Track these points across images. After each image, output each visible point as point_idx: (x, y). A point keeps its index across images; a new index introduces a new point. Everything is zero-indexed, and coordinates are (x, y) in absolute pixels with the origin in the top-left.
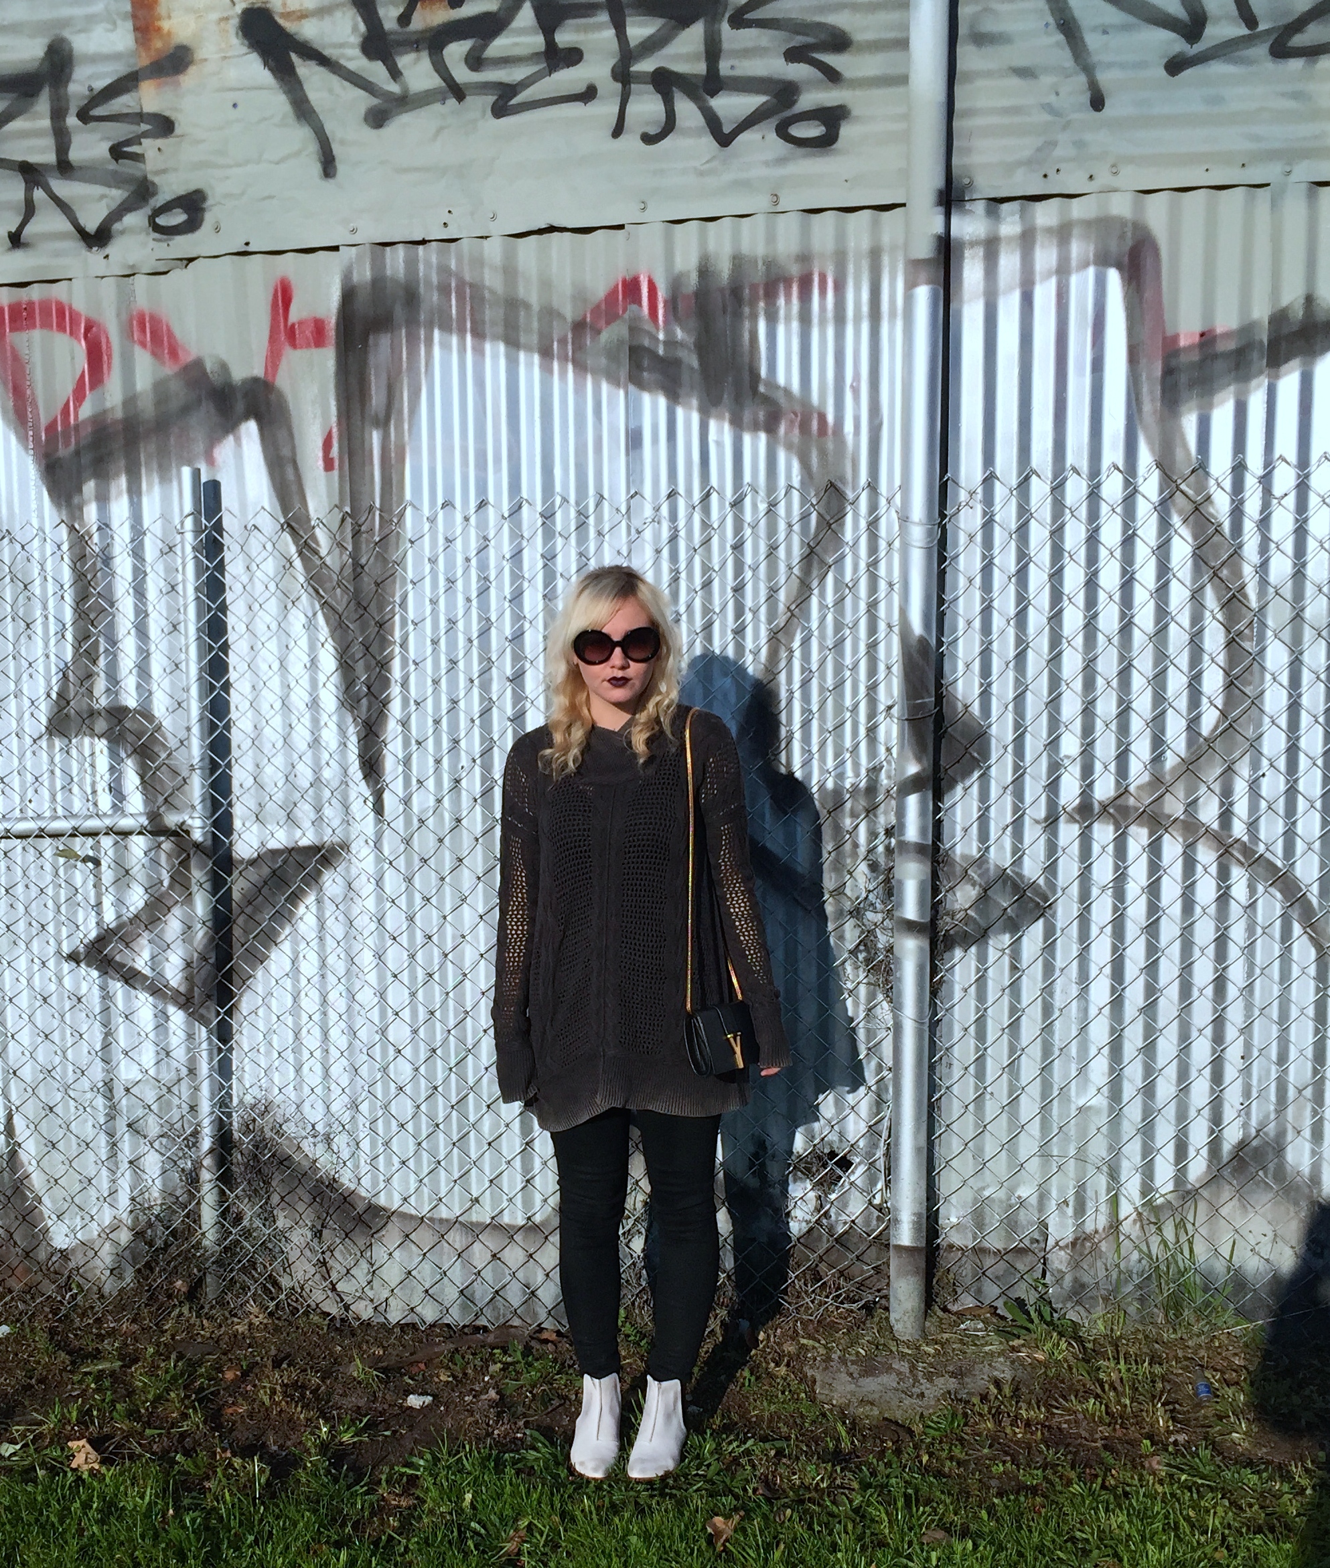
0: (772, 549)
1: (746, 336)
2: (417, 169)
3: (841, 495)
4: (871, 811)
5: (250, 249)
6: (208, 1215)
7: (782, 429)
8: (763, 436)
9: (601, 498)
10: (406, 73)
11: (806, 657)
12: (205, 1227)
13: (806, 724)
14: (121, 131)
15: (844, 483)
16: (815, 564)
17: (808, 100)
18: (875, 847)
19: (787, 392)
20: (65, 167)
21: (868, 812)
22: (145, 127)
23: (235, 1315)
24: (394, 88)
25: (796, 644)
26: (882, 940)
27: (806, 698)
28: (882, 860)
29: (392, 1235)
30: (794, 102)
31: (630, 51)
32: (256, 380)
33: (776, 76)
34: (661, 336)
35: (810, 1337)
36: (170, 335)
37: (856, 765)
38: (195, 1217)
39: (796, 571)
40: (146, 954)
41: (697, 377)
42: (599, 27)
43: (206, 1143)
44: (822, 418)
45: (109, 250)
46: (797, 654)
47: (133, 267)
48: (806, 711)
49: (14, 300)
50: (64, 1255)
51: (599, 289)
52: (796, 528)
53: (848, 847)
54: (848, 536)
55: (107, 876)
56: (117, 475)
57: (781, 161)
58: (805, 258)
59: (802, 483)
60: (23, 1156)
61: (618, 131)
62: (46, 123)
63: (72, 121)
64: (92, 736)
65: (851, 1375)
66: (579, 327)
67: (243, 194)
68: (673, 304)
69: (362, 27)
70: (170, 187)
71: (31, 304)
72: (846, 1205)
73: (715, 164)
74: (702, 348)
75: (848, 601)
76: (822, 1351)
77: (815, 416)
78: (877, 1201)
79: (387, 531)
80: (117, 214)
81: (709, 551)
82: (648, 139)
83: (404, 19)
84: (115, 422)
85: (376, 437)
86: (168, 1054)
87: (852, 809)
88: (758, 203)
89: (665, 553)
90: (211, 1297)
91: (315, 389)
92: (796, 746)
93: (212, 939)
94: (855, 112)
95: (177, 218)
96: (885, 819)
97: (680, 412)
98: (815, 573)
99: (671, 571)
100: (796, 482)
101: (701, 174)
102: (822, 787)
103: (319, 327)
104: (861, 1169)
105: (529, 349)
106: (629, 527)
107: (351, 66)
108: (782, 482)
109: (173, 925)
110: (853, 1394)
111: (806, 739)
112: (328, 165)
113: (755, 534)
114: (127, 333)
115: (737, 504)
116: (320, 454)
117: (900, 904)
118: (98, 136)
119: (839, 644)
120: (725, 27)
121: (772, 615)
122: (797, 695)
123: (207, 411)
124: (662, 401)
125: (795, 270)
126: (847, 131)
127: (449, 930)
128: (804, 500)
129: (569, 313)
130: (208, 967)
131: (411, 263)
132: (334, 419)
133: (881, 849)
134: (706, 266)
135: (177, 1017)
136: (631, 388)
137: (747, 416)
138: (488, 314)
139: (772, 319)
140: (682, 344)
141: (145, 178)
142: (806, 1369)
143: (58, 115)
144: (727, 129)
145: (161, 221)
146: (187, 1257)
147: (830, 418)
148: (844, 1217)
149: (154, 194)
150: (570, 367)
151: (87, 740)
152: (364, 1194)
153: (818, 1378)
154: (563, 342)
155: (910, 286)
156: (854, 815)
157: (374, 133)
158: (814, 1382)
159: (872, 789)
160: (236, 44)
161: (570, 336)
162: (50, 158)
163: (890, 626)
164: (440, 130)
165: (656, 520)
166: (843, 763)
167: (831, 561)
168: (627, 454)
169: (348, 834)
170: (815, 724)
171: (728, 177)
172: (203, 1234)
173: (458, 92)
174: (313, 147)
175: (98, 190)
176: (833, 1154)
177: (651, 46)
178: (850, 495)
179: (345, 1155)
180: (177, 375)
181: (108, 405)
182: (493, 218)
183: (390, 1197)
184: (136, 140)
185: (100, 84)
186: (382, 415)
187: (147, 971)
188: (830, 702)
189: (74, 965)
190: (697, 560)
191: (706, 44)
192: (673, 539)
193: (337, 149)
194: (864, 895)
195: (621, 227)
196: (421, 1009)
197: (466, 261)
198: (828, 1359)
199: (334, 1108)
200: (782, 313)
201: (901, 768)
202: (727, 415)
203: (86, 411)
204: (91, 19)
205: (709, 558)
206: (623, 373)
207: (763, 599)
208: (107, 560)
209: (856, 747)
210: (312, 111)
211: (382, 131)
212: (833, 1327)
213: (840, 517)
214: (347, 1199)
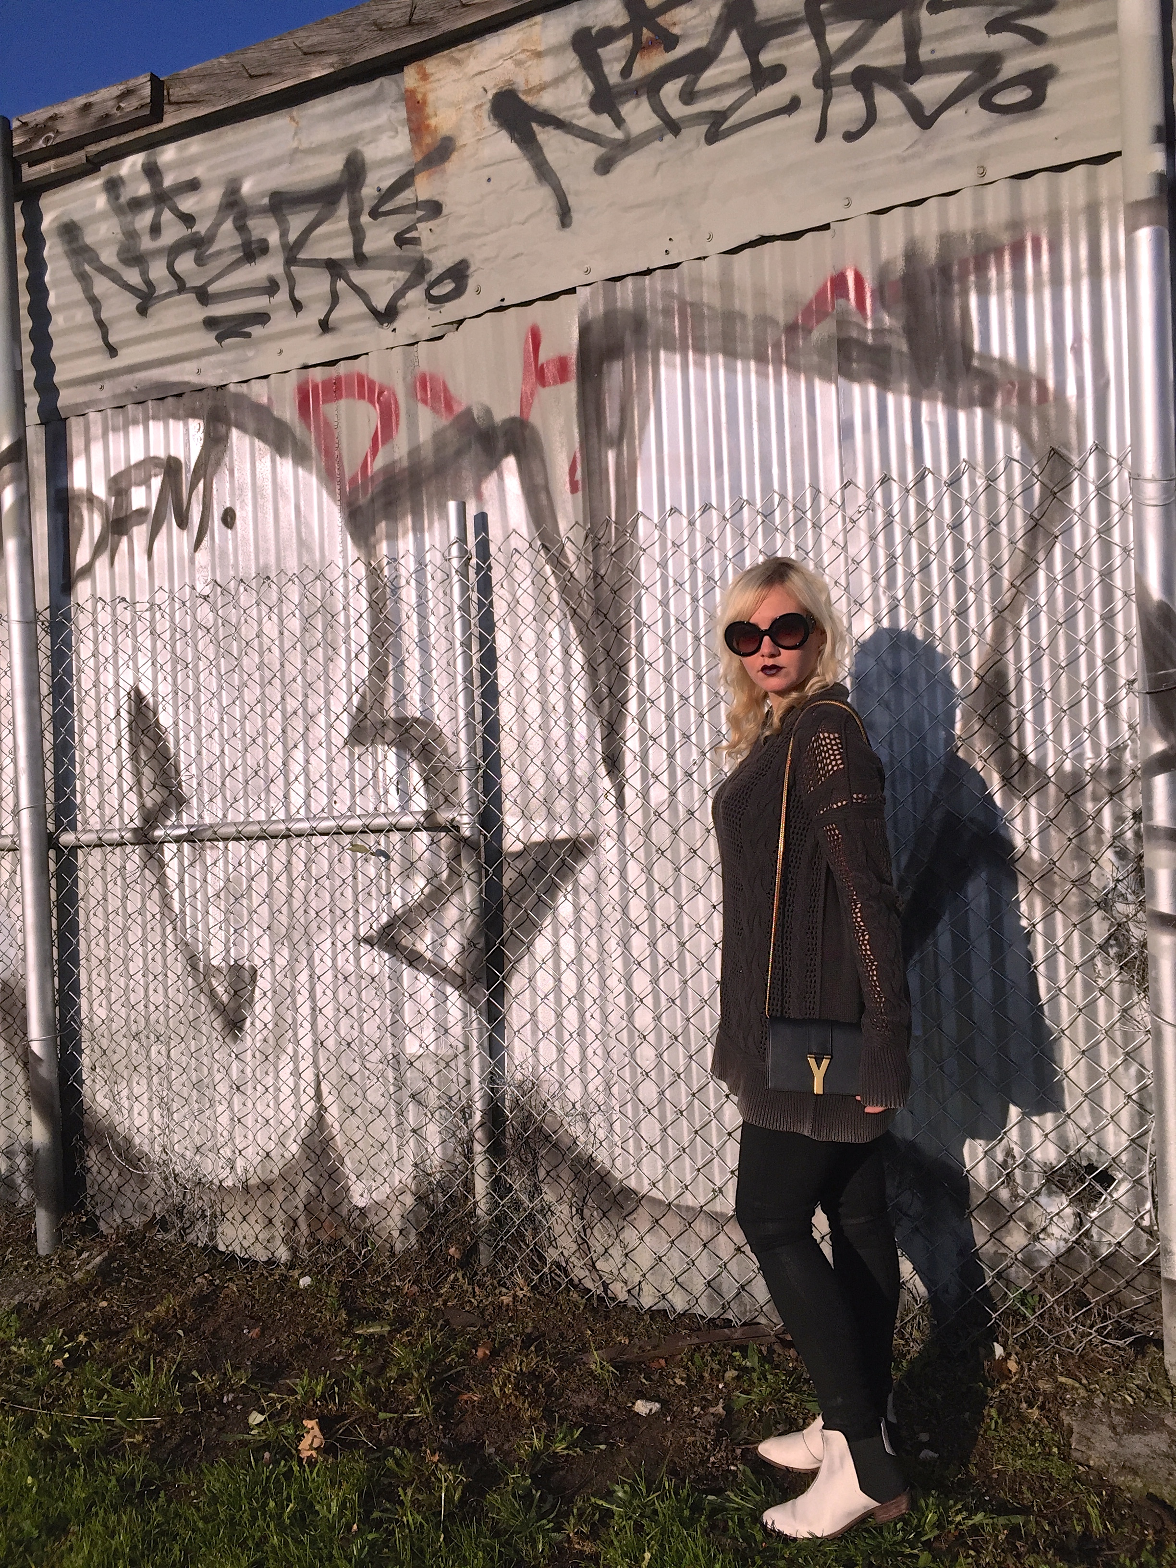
0: (993, 524)
1: (957, 313)
2: (639, 206)
3: (1066, 462)
4: (1115, 794)
5: (505, 304)
6: (481, 1186)
7: (998, 403)
8: (979, 411)
9: (816, 493)
10: (628, 120)
11: (1035, 634)
12: (478, 1197)
13: (1038, 704)
14: (400, 222)
15: (1069, 450)
16: (1041, 536)
17: (1010, 68)
18: (1122, 833)
19: (1003, 362)
20: (360, 259)
21: (1111, 795)
22: (420, 213)
23: (504, 1285)
24: (618, 135)
25: (1024, 620)
26: (1136, 932)
27: (1037, 677)
28: (1131, 847)
29: (642, 1218)
30: (998, 71)
31: (830, 57)
32: (513, 420)
33: (980, 51)
34: (869, 326)
35: (1069, 1374)
36: (446, 390)
37: (1096, 747)
38: (469, 1186)
39: (1020, 545)
40: (428, 939)
41: (907, 361)
42: (801, 40)
43: (478, 1117)
44: (1042, 384)
45: (395, 325)
46: (1025, 631)
47: (415, 336)
48: (1038, 690)
49: (326, 377)
50: (363, 1212)
51: (809, 292)
52: (1019, 501)
53: (1091, 833)
54: (1076, 501)
55: (395, 869)
56: (404, 515)
57: (985, 132)
58: (1016, 225)
59: (1023, 453)
60: (329, 1119)
61: (821, 134)
62: (345, 224)
63: (365, 219)
64: (383, 743)
65: (1113, 1428)
66: (791, 329)
67: (497, 257)
68: (880, 293)
69: (591, 87)
70: (441, 262)
71: (339, 379)
72: (1109, 1224)
73: (919, 147)
74: (911, 332)
75: (1079, 573)
76: (1083, 1393)
77: (1034, 383)
78: (1146, 1222)
79: (622, 542)
80: (400, 294)
81: (926, 533)
82: (850, 137)
83: (626, 72)
84: (403, 470)
85: (611, 456)
86: (446, 1031)
87: (1094, 793)
88: (963, 178)
89: (881, 539)
90: (483, 1264)
91: (561, 420)
92: (1029, 728)
93: (478, 927)
94: (1063, 69)
95: (448, 287)
96: (1130, 803)
97: (890, 398)
98: (1040, 545)
99: (887, 556)
100: (1016, 453)
101: (903, 160)
102: (1059, 770)
103: (562, 363)
104: (1124, 1187)
105: (745, 358)
106: (844, 517)
107: (582, 123)
108: (1000, 454)
109: (451, 914)
110: (1114, 1455)
111: (1039, 720)
112: (565, 215)
113: (974, 513)
114: (412, 393)
115: (954, 482)
116: (567, 479)
117: (1153, 895)
118: (385, 229)
119: (1071, 618)
120: (924, 14)
121: (996, 592)
122: (1027, 674)
123: (474, 454)
124: (872, 390)
125: (1005, 238)
126: (1053, 89)
127: (686, 920)
128: (1024, 471)
129: (781, 317)
130: (475, 952)
131: (639, 293)
132: (577, 445)
133: (1129, 835)
134: (913, 249)
135: (454, 995)
136: (841, 380)
137: (961, 392)
138: (707, 329)
139: (983, 292)
140: (890, 331)
141: (422, 258)
142: (1063, 1414)
143: (354, 216)
144: (928, 113)
145: (434, 292)
146: (462, 1225)
147: (1051, 384)
148: (1107, 1238)
149: (430, 270)
150: (784, 369)
151: (380, 747)
152: (619, 1176)
153: (1076, 1429)
154: (777, 346)
155: (1131, 230)
156: (1096, 799)
157: (603, 179)
158: (1071, 1432)
159: (1115, 771)
160: (488, 125)
161: (783, 338)
162: (349, 253)
163: (1126, 594)
164: (660, 164)
165: (871, 507)
166: (1081, 743)
167: (1056, 531)
168: (840, 447)
169: (597, 826)
170: (1048, 703)
171: (932, 157)
172: (476, 1203)
173: (673, 126)
174: (552, 203)
175: (385, 274)
176: (1091, 1168)
177: (851, 47)
178: (1076, 460)
179: (601, 1134)
180: (452, 425)
181: (397, 456)
182: (710, 238)
183: (639, 1180)
184: (413, 228)
185: (385, 185)
186: (616, 434)
187: (428, 955)
188: (1063, 679)
189: (368, 947)
190: (914, 544)
191: (905, 35)
192: (888, 524)
193: (572, 201)
194: (1112, 885)
195: (826, 227)
196: (663, 998)
197: (686, 281)
198: (1089, 1404)
199: (591, 1088)
200: (994, 284)
201: (1146, 747)
202: (940, 394)
203: (379, 463)
204: (379, 130)
205: (926, 541)
206: (834, 367)
207: (985, 577)
208: (396, 590)
209: (1095, 725)
210: (551, 171)
211: (611, 176)
212: (1095, 1365)
213: (1066, 486)
214: (604, 1178)
